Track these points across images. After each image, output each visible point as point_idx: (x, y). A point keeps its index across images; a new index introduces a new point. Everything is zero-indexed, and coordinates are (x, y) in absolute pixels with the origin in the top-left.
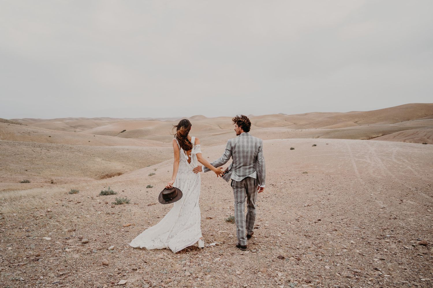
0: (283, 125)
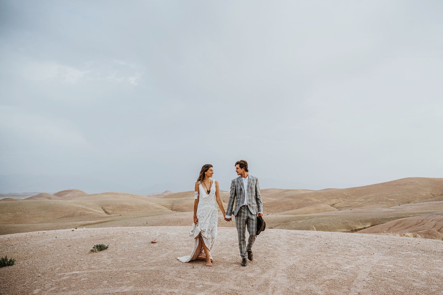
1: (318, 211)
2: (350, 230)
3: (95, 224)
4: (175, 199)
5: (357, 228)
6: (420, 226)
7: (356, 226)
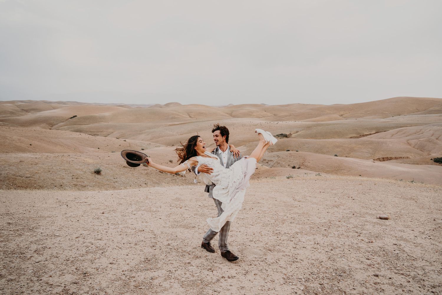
0: (261, 116)
1: (331, 119)
2: (359, 135)
3: (178, 124)
4: (234, 109)
5: (365, 134)
6: (419, 134)
7: (364, 132)
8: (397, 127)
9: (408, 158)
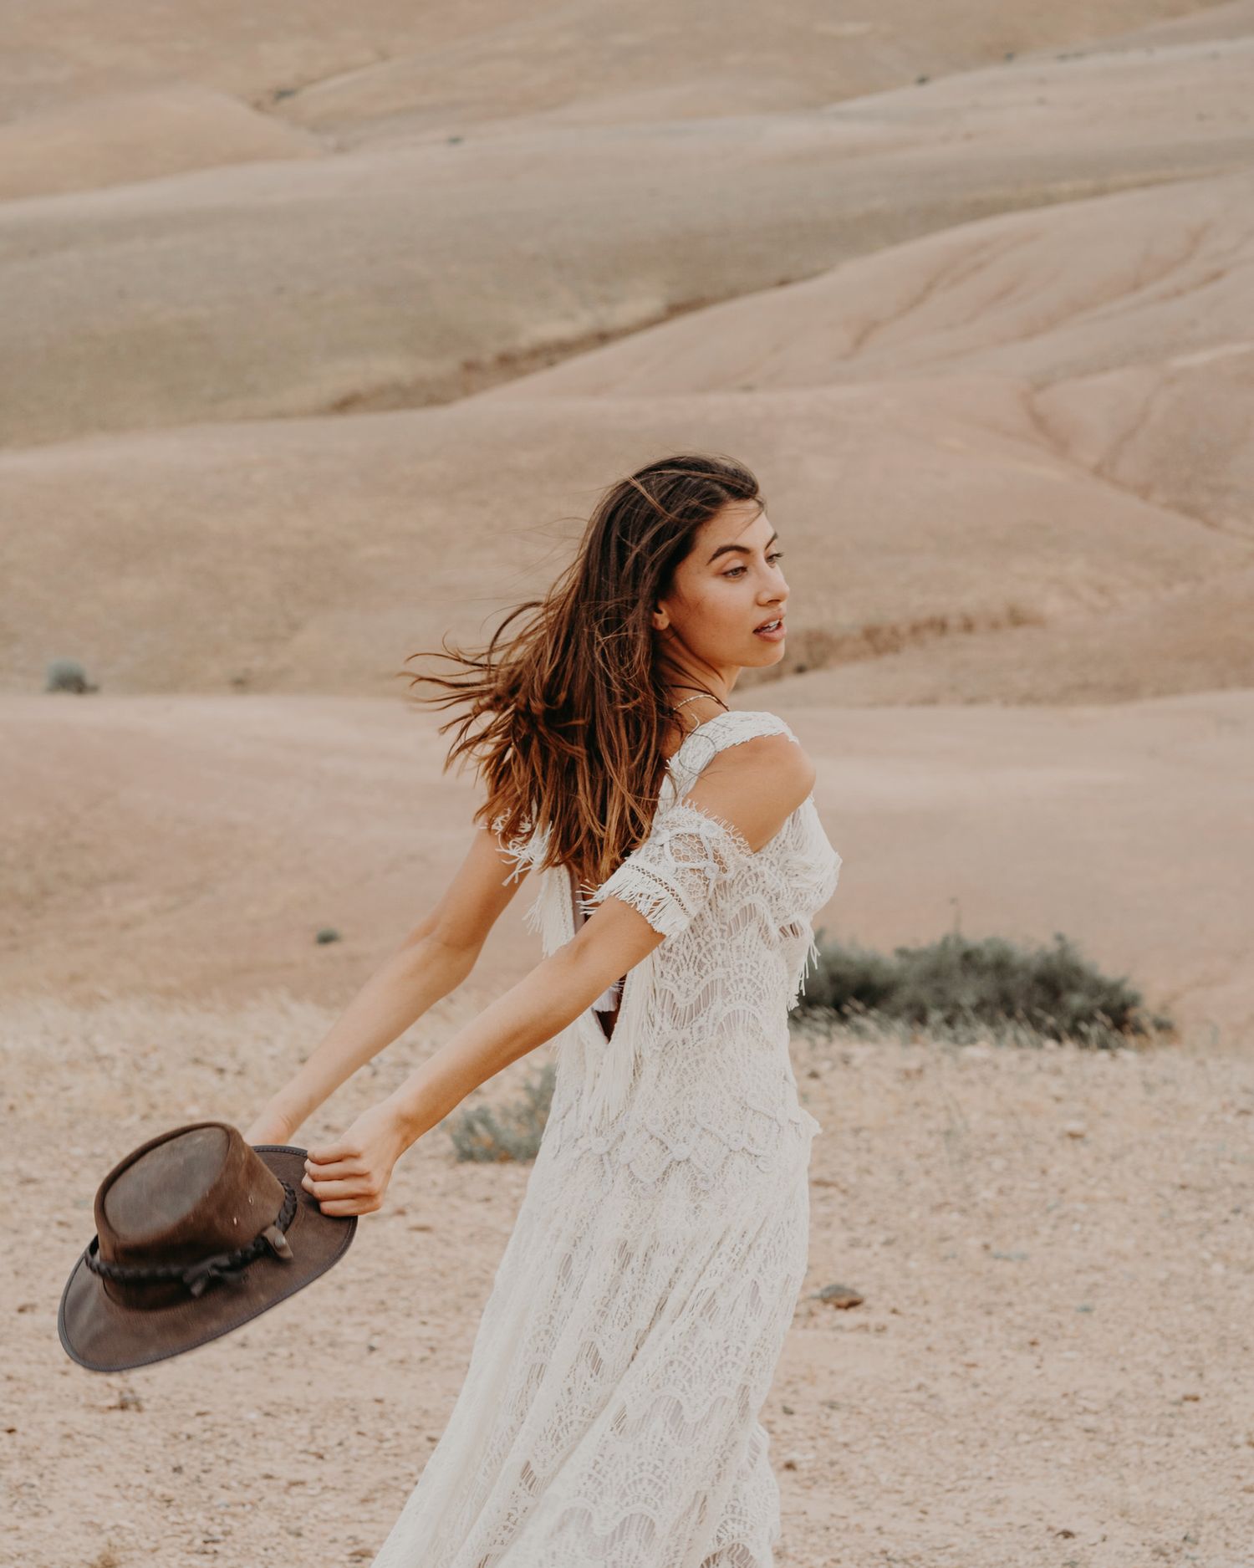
2: (448, 366)
5: (524, 341)
6: (1179, 293)
7: (517, 313)
8: (935, 217)
9: (1017, 618)
